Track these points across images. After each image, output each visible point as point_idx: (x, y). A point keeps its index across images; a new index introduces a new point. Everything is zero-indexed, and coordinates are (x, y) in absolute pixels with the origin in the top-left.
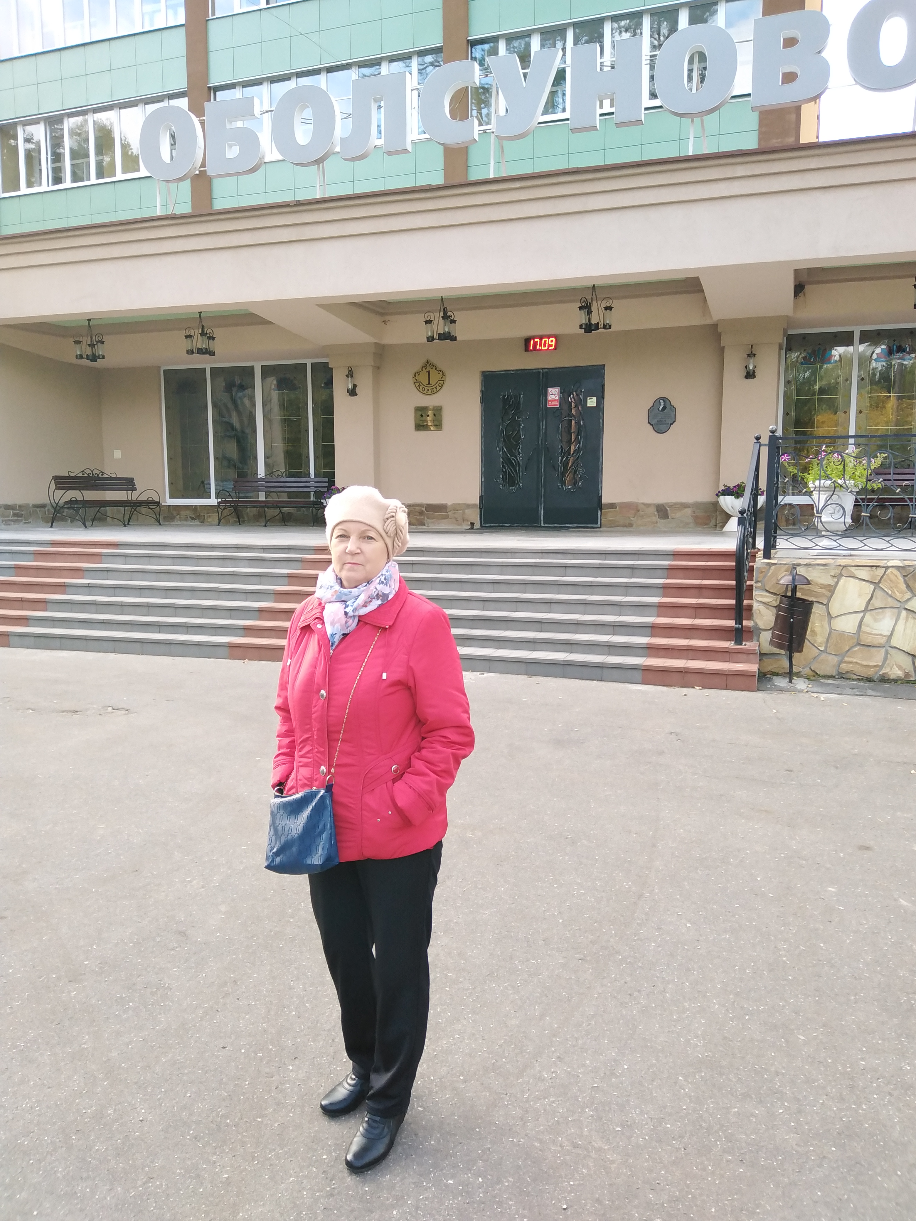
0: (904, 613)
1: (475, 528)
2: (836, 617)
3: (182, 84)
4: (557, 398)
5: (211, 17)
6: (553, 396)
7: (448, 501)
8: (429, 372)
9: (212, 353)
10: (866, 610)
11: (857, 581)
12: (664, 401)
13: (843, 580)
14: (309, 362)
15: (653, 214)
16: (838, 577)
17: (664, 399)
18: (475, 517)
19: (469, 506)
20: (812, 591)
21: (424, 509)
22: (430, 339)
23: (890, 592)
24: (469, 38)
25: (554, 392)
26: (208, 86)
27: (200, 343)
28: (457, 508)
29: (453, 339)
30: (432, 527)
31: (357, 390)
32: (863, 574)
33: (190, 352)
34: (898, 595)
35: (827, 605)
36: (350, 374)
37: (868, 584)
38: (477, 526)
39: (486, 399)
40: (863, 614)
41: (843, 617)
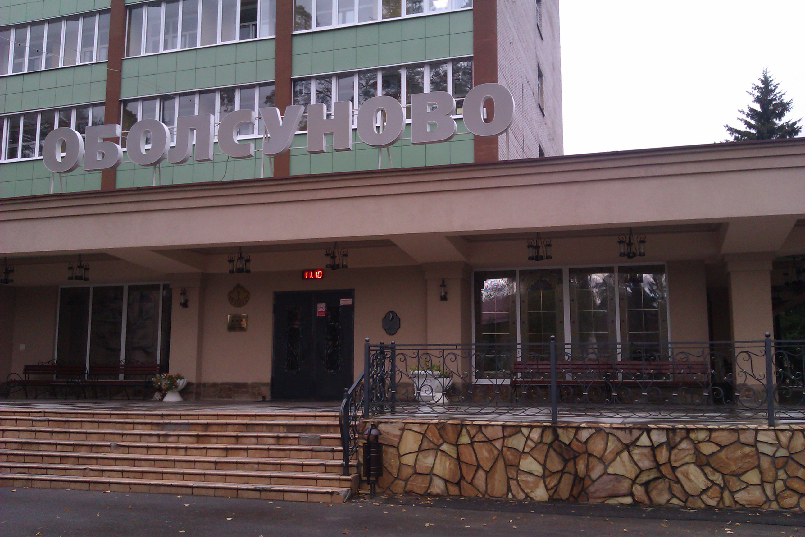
0: (439, 453)
1: (266, 400)
2: (403, 455)
3: (102, 98)
4: (324, 310)
5: (125, 58)
6: (321, 309)
7: (250, 380)
8: (239, 291)
9: (87, 279)
10: (420, 450)
11: (413, 432)
12: (392, 314)
13: (406, 432)
14: (162, 283)
15: (357, 202)
16: (403, 430)
17: (392, 312)
18: (267, 391)
19: (264, 384)
20: (389, 439)
21: (232, 387)
22: (232, 272)
23: (431, 439)
24: (292, 78)
25: (322, 306)
26: (120, 99)
27: (79, 273)
28: (255, 385)
29: (248, 271)
30: (237, 399)
31: (189, 304)
32: (416, 428)
33: (70, 278)
34: (436, 441)
35: (397, 448)
36: (184, 293)
37: (419, 434)
38: (268, 398)
39: (276, 310)
40: (417, 453)
41: (407, 455)
